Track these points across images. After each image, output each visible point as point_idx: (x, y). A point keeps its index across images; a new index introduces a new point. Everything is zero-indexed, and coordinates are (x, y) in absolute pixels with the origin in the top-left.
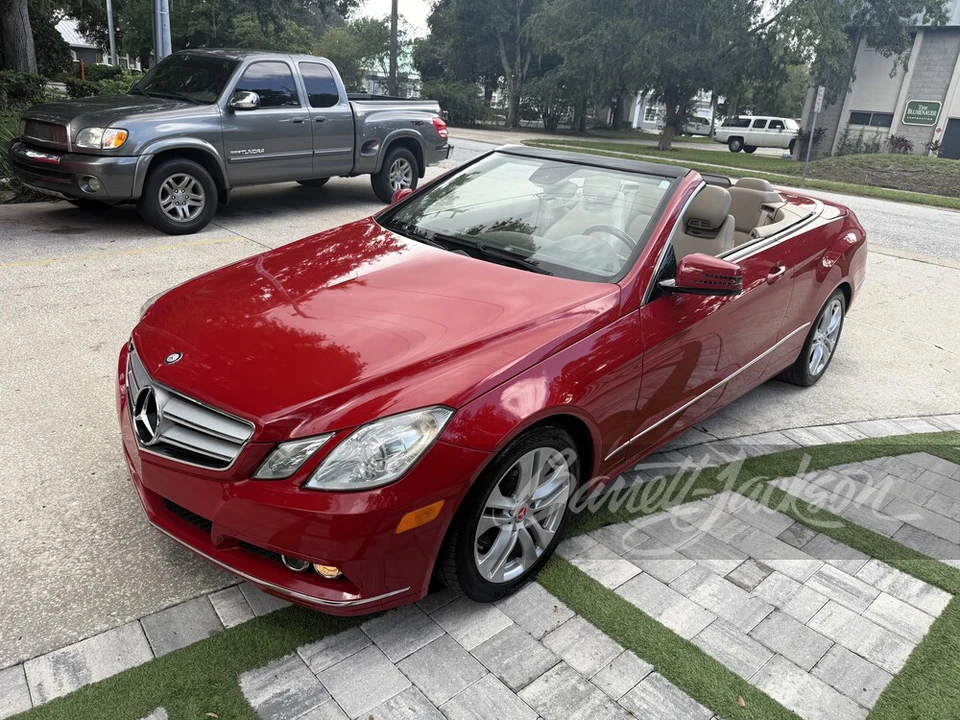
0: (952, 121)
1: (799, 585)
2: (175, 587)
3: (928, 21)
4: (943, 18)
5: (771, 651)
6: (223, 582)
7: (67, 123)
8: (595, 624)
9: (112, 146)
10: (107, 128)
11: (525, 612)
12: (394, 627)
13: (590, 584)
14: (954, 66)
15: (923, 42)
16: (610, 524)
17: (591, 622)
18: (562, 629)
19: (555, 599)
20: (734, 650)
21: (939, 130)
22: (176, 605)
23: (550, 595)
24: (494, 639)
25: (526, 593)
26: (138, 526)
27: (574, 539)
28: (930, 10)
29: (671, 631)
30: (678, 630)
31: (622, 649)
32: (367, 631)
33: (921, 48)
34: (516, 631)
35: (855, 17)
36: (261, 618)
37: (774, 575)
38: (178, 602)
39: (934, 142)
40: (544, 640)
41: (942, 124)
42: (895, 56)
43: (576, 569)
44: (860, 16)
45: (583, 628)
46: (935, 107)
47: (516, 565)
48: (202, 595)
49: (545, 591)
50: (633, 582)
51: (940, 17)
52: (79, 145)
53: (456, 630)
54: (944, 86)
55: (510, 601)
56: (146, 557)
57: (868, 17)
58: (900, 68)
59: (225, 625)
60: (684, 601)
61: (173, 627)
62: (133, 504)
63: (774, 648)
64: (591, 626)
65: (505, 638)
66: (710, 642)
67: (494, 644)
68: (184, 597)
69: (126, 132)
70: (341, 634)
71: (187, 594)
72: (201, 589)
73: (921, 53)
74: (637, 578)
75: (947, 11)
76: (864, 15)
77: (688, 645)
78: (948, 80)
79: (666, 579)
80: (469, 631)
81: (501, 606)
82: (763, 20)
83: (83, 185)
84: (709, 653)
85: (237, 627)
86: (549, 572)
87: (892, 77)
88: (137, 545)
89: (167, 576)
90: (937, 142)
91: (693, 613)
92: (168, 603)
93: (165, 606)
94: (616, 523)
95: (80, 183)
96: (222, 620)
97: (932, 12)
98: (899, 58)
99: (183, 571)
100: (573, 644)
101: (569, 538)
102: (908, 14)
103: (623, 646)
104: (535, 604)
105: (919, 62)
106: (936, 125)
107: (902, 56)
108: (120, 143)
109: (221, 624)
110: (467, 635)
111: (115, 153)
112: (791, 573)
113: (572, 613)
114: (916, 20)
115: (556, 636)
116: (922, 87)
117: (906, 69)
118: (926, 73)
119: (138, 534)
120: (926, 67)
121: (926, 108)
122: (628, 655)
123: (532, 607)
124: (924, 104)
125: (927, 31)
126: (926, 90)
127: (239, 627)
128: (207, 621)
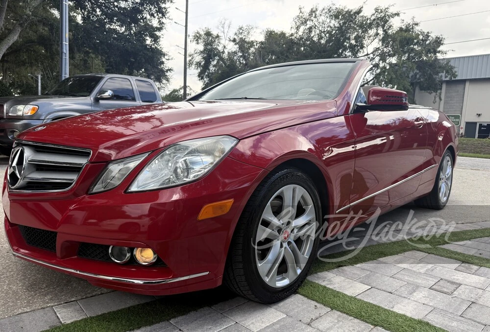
0: (467, 123)
1: (482, 291)
2: (28, 302)
3: (447, 77)
4: (455, 75)
5: (483, 325)
6: (65, 299)
7: (4, 103)
8: (347, 314)
9: (29, 114)
10: (27, 105)
11: (293, 309)
12: (196, 320)
13: (336, 294)
14: (463, 98)
15: (446, 88)
16: (342, 266)
17: (344, 313)
18: (324, 317)
19: (314, 302)
20: (455, 324)
21: (462, 128)
22: (27, 312)
23: (309, 301)
24: (273, 324)
25: (292, 300)
26: (8, 273)
27: (319, 273)
28: (447, 72)
29: (404, 316)
30: (409, 315)
31: (372, 327)
32: (175, 323)
33: (446, 90)
34: (289, 320)
35: (412, 77)
36: (91, 318)
37: (462, 286)
38: (28, 311)
39: (460, 133)
40: (312, 324)
41: (463, 125)
42: (434, 94)
43: (325, 287)
44: (414, 76)
45: (339, 316)
46: (457, 117)
47: (283, 279)
48: (47, 307)
49: (306, 298)
50: (367, 292)
51: (453, 74)
52: (10, 114)
53: (243, 321)
54: (460, 107)
55: (281, 304)
56: (10, 288)
57: (418, 76)
58: (438, 99)
59: (63, 322)
60: (406, 301)
61: (21, 324)
62: (7, 263)
63: (484, 322)
64: (345, 315)
65: (282, 323)
66: (436, 321)
67: (274, 327)
68: (34, 308)
69: (37, 107)
70: (154, 325)
71: (37, 306)
72: (48, 303)
73: (446, 93)
74: (369, 291)
75: (456, 72)
76: (416, 76)
77: (420, 322)
78: (461, 104)
79: (390, 290)
80: (254, 321)
81: (275, 307)
82: (367, 80)
83: (10, 135)
84: (438, 326)
85: (72, 323)
86: (306, 289)
87: (434, 103)
88: (5, 282)
89: (24, 297)
90: (462, 133)
91: (416, 306)
92: (20, 311)
93: (17, 314)
94: (345, 266)
95: (8, 134)
96: (61, 320)
97: (449, 73)
98: (436, 94)
99: (36, 294)
100: (335, 325)
101: (316, 273)
102: (437, 73)
103: (372, 325)
104: (300, 305)
105: (446, 97)
106: (460, 126)
107: (438, 93)
108: (34, 112)
109: (61, 322)
110: (252, 323)
111: (30, 118)
112: (473, 285)
113: (329, 309)
114: (441, 76)
115: (320, 322)
116: (450, 108)
117: (440, 99)
118: (451, 102)
119: (7, 277)
120: (450, 99)
121: (453, 118)
122: (378, 330)
123: (298, 307)
124: (452, 116)
125: (447, 82)
126: (452, 110)
127: (74, 323)
128: (49, 321)
